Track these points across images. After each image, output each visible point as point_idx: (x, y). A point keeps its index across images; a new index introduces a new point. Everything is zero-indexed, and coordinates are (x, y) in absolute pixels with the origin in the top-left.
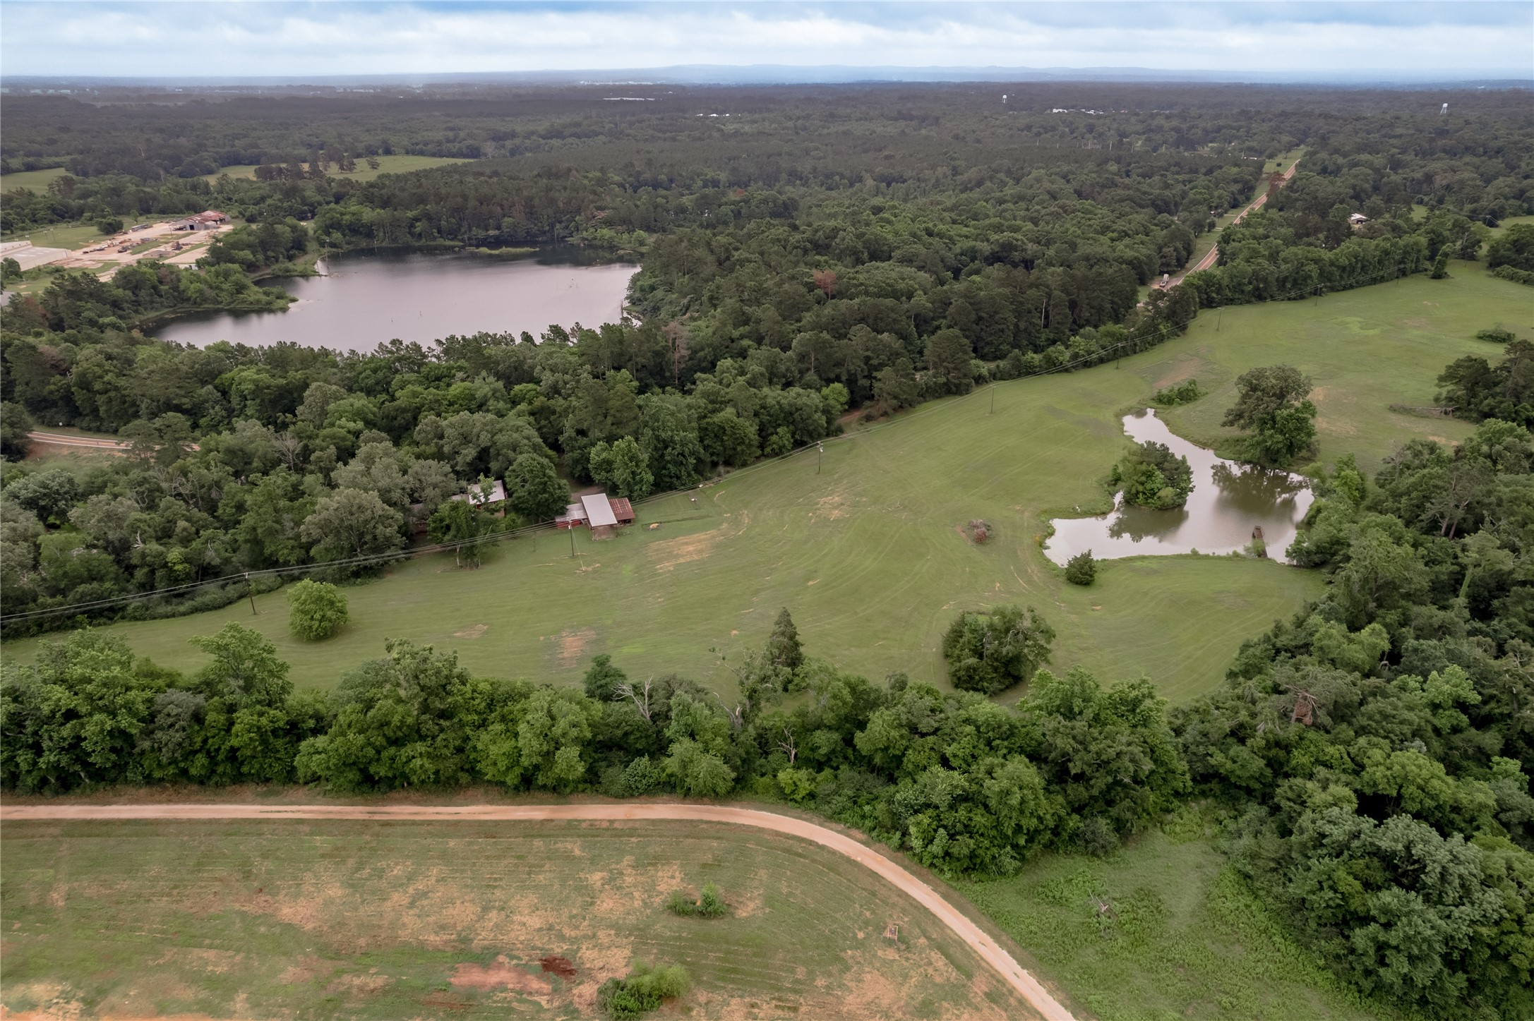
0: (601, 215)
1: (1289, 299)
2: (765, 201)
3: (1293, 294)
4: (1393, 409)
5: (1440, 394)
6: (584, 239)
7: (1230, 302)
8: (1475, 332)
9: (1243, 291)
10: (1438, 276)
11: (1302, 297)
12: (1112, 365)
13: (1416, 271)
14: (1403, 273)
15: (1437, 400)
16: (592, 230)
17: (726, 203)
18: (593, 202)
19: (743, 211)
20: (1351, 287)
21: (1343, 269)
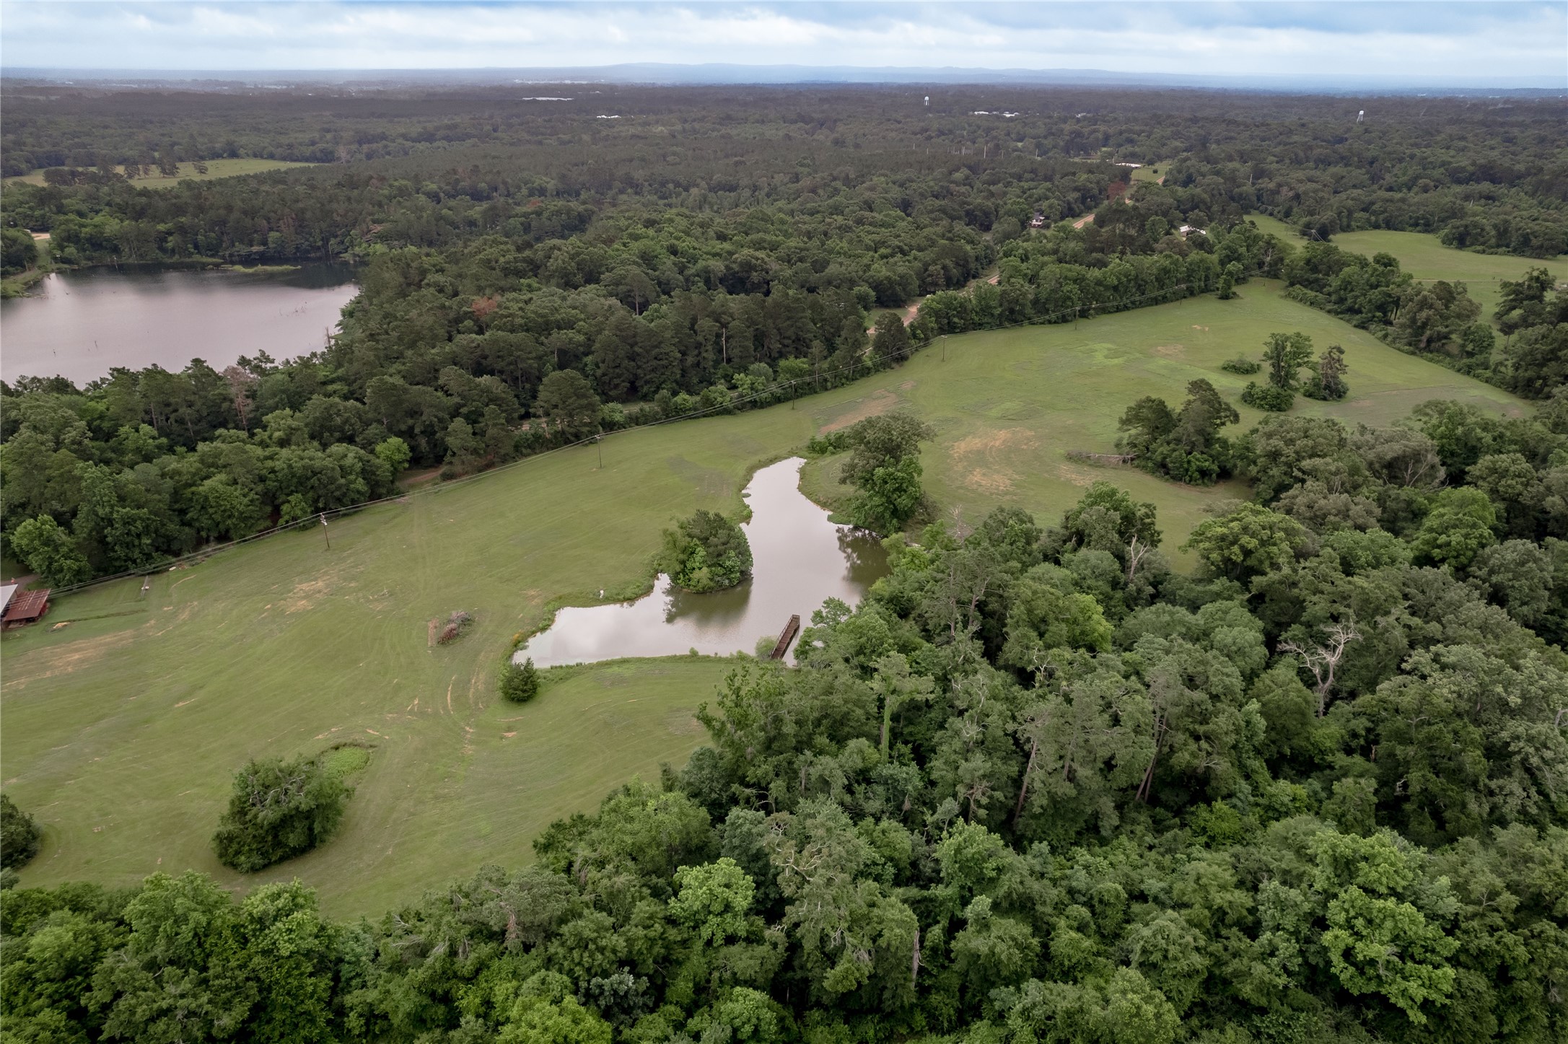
0: (378, 228)
1: (1050, 322)
2: (559, 213)
3: (1053, 316)
4: (1070, 458)
5: (1121, 439)
6: (355, 255)
7: (978, 326)
8: (1221, 363)
9: (992, 315)
10: (1225, 297)
11: (1064, 320)
12: (790, 404)
13: (1206, 290)
14: (1191, 293)
15: (1118, 445)
16: (364, 245)
17: (517, 215)
18: (372, 214)
19: (533, 224)
20: (1126, 308)
21: (1115, 288)
